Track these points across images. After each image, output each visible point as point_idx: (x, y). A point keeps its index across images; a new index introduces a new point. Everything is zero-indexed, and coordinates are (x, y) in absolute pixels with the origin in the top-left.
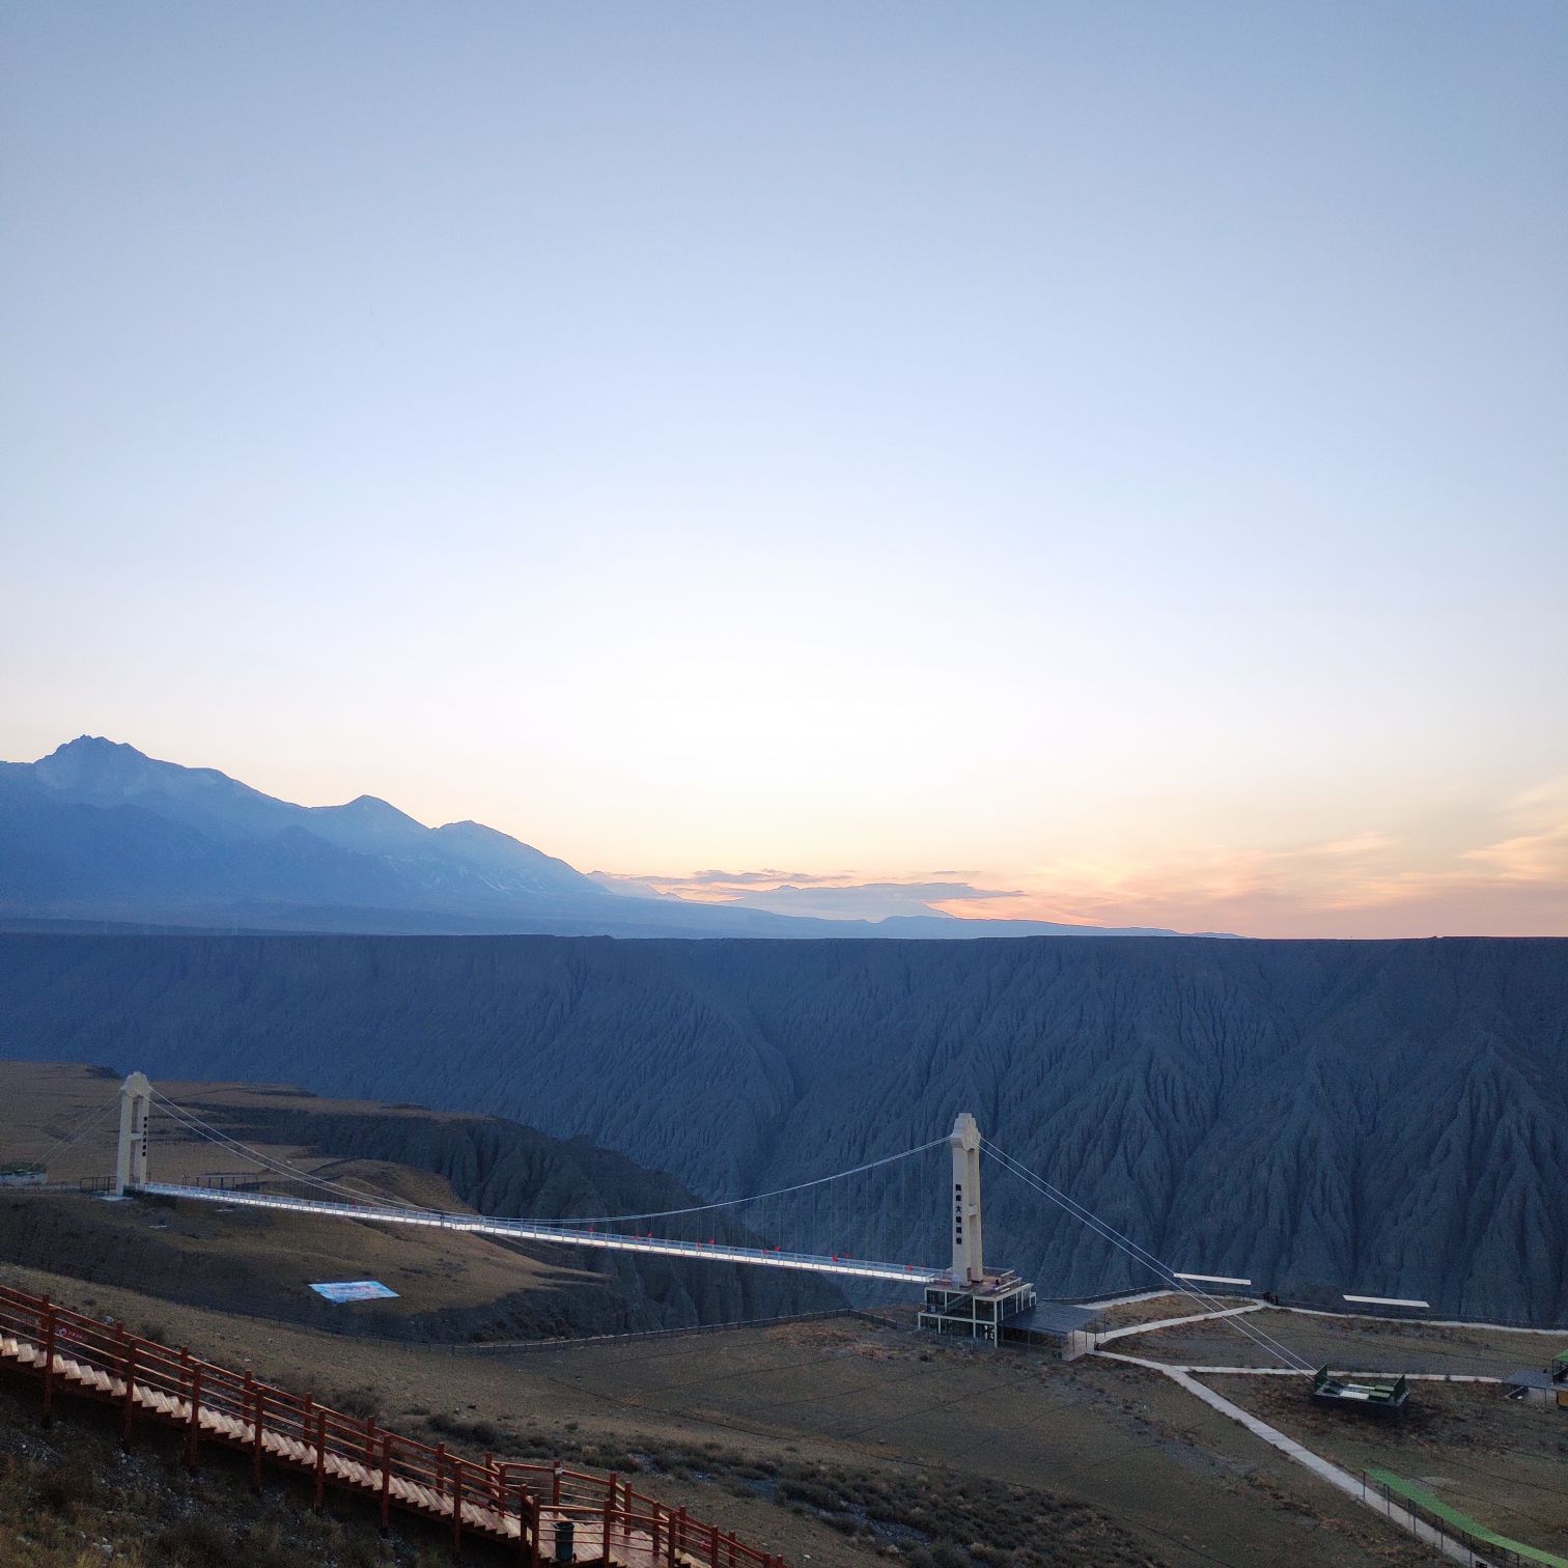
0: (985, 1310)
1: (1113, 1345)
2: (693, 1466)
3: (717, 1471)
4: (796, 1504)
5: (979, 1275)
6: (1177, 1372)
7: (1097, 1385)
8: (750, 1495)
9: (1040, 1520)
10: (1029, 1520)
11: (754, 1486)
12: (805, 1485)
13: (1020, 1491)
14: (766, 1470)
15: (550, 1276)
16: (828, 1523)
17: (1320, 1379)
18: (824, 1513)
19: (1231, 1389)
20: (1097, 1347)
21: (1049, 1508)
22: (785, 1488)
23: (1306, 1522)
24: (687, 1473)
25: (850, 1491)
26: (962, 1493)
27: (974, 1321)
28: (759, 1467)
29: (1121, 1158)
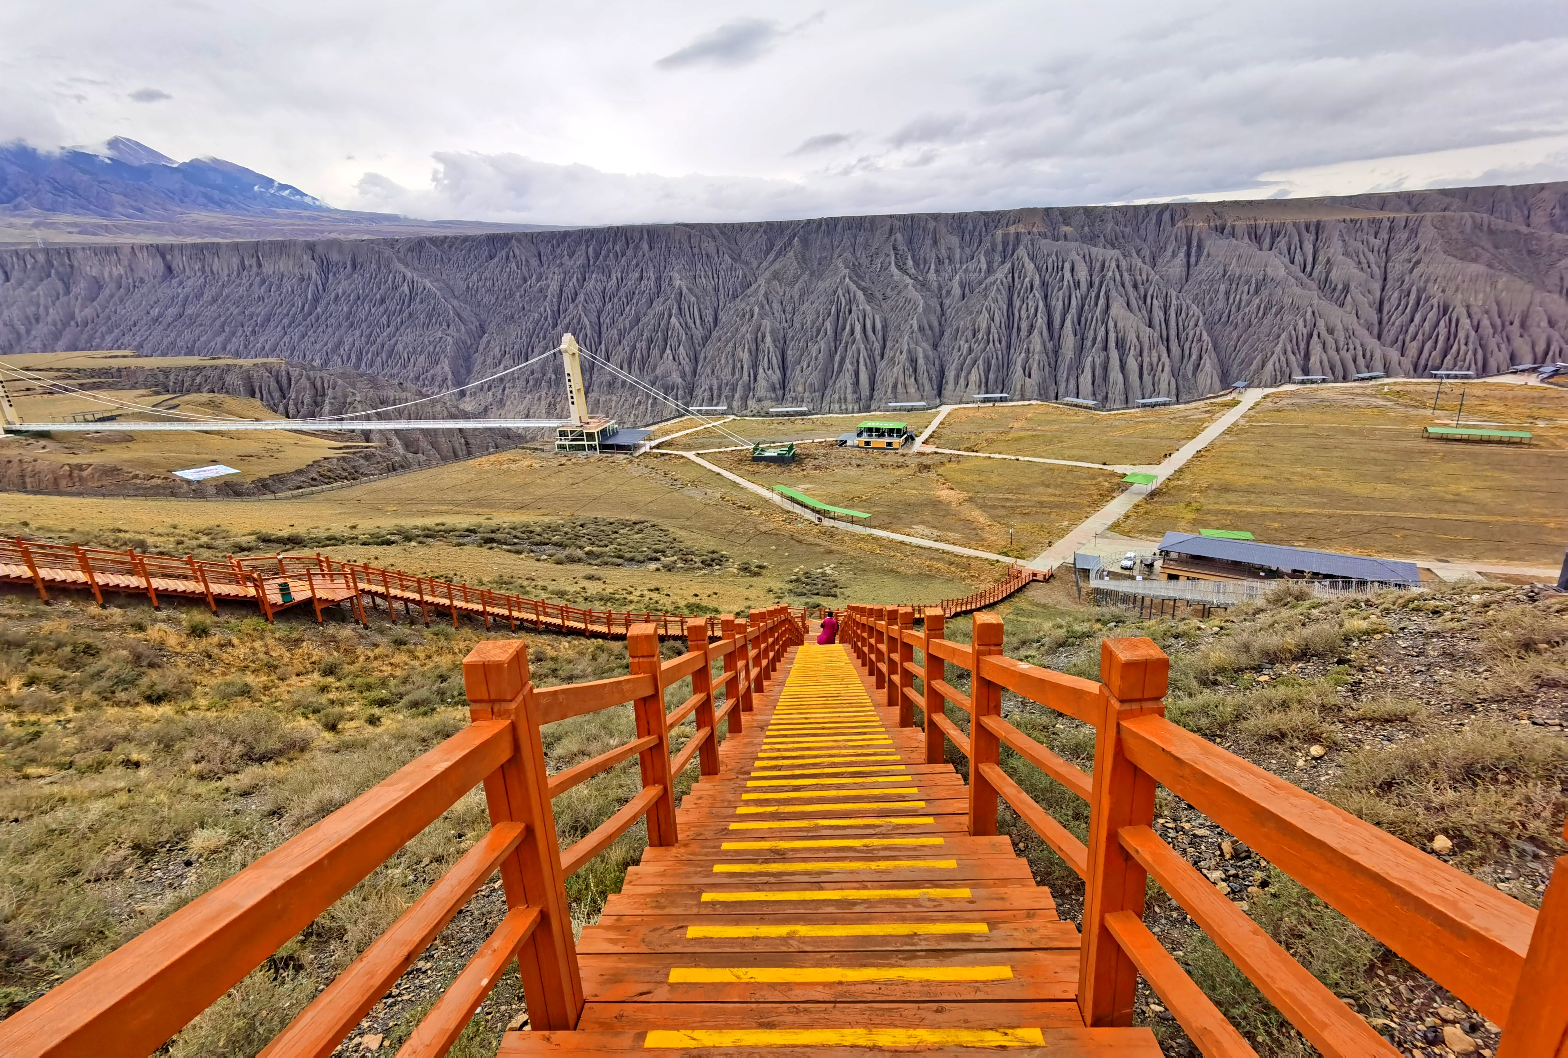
0: (590, 436)
1: (658, 447)
2: (427, 536)
3: (442, 536)
4: (489, 545)
5: (586, 419)
6: (690, 455)
7: (652, 465)
8: (465, 545)
9: (622, 531)
10: (616, 532)
11: (465, 540)
12: (493, 535)
13: (612, 520)
14: (471, 531)
15: (340, 448)
16: (509, 551)
17: (756, 449)
18: (505, 547)
19: (715, 459)
20: (651, 448)
21: (626, 526)
22: (482, 538)
23: (747, 512)
24: (425, 540)
25: (519, 534)
26: (582, 526)
27: (586, 443)
28: (467, 530)
29: (668, 351)
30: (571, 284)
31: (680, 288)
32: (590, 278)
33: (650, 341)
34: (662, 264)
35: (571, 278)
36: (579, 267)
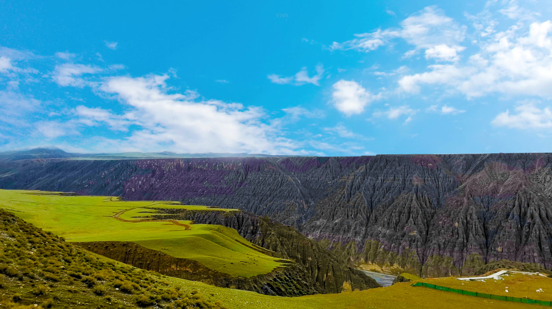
15: (279, 261)
29: (411, 219)
30: (357, 181)
31: (417, 186)
32: (367, 178)
33: (400, 213)
34: (406, 173)
35: (357, 178)
36: (362, 173)
